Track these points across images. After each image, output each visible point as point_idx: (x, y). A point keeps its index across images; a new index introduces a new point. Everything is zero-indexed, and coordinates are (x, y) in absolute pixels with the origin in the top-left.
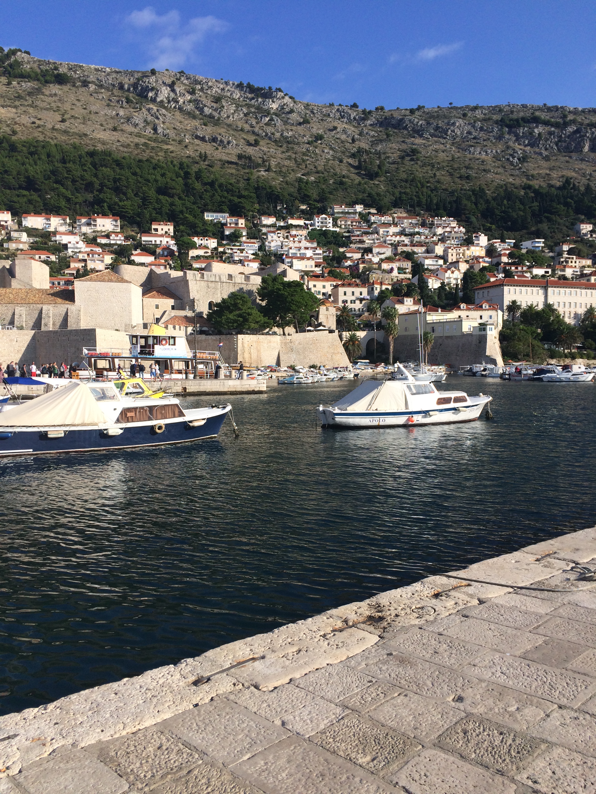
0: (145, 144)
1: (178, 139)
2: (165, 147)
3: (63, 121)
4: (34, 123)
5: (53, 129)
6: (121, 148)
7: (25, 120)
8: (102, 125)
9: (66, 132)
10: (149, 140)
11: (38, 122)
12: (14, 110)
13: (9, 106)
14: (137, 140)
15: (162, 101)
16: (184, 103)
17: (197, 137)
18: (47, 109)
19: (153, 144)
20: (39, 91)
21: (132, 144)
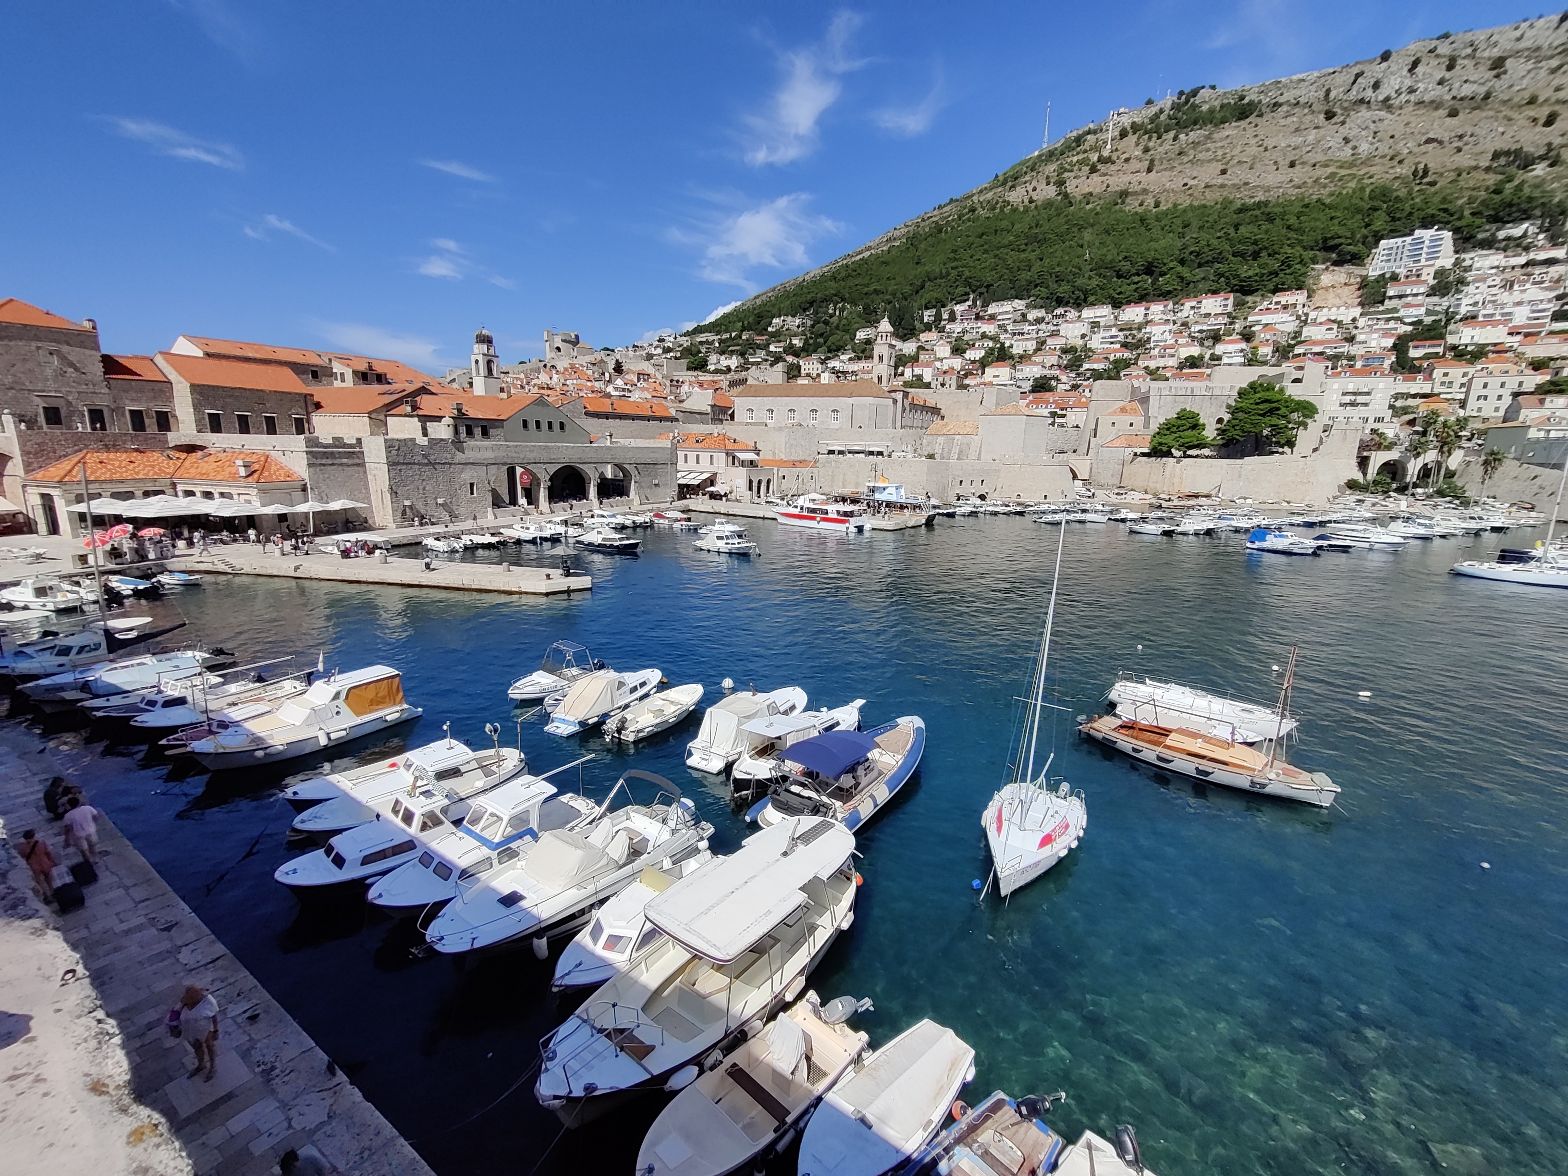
0: (1332, 176)
1: (1391, 152)
2: (1362, 173)
3: (1224, 172)
4: (1185, 185)
5: (1207, 187)
6: (1291, 190)
7: (1178, 184)
8: (1276, 163)
9: (1222, 186)
10: (1341, 167)
11: (1191, 183)
12: (1167, 173)
13: (1165, 170)
14: (1321, 172)
15: (1388, 99)
16: (1426, 89)
17: (1429, 141)
18: (1209, 161)
19: (1343, 172)
20: (1208, 137)
21: (1310, 181)
